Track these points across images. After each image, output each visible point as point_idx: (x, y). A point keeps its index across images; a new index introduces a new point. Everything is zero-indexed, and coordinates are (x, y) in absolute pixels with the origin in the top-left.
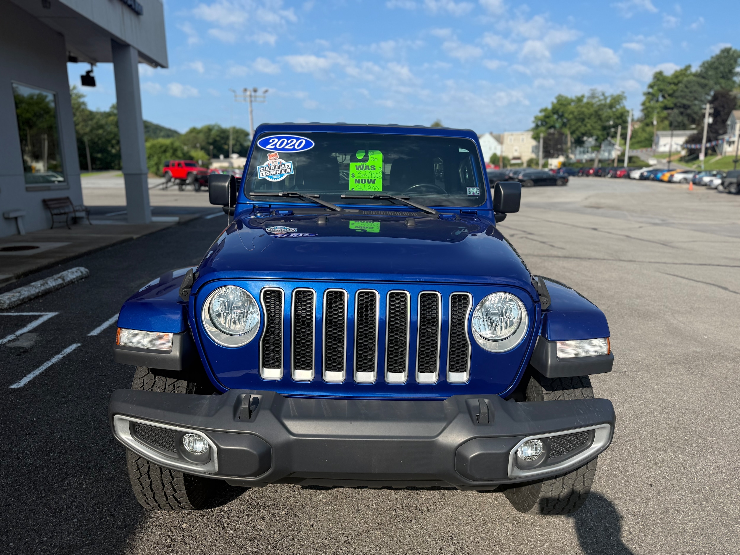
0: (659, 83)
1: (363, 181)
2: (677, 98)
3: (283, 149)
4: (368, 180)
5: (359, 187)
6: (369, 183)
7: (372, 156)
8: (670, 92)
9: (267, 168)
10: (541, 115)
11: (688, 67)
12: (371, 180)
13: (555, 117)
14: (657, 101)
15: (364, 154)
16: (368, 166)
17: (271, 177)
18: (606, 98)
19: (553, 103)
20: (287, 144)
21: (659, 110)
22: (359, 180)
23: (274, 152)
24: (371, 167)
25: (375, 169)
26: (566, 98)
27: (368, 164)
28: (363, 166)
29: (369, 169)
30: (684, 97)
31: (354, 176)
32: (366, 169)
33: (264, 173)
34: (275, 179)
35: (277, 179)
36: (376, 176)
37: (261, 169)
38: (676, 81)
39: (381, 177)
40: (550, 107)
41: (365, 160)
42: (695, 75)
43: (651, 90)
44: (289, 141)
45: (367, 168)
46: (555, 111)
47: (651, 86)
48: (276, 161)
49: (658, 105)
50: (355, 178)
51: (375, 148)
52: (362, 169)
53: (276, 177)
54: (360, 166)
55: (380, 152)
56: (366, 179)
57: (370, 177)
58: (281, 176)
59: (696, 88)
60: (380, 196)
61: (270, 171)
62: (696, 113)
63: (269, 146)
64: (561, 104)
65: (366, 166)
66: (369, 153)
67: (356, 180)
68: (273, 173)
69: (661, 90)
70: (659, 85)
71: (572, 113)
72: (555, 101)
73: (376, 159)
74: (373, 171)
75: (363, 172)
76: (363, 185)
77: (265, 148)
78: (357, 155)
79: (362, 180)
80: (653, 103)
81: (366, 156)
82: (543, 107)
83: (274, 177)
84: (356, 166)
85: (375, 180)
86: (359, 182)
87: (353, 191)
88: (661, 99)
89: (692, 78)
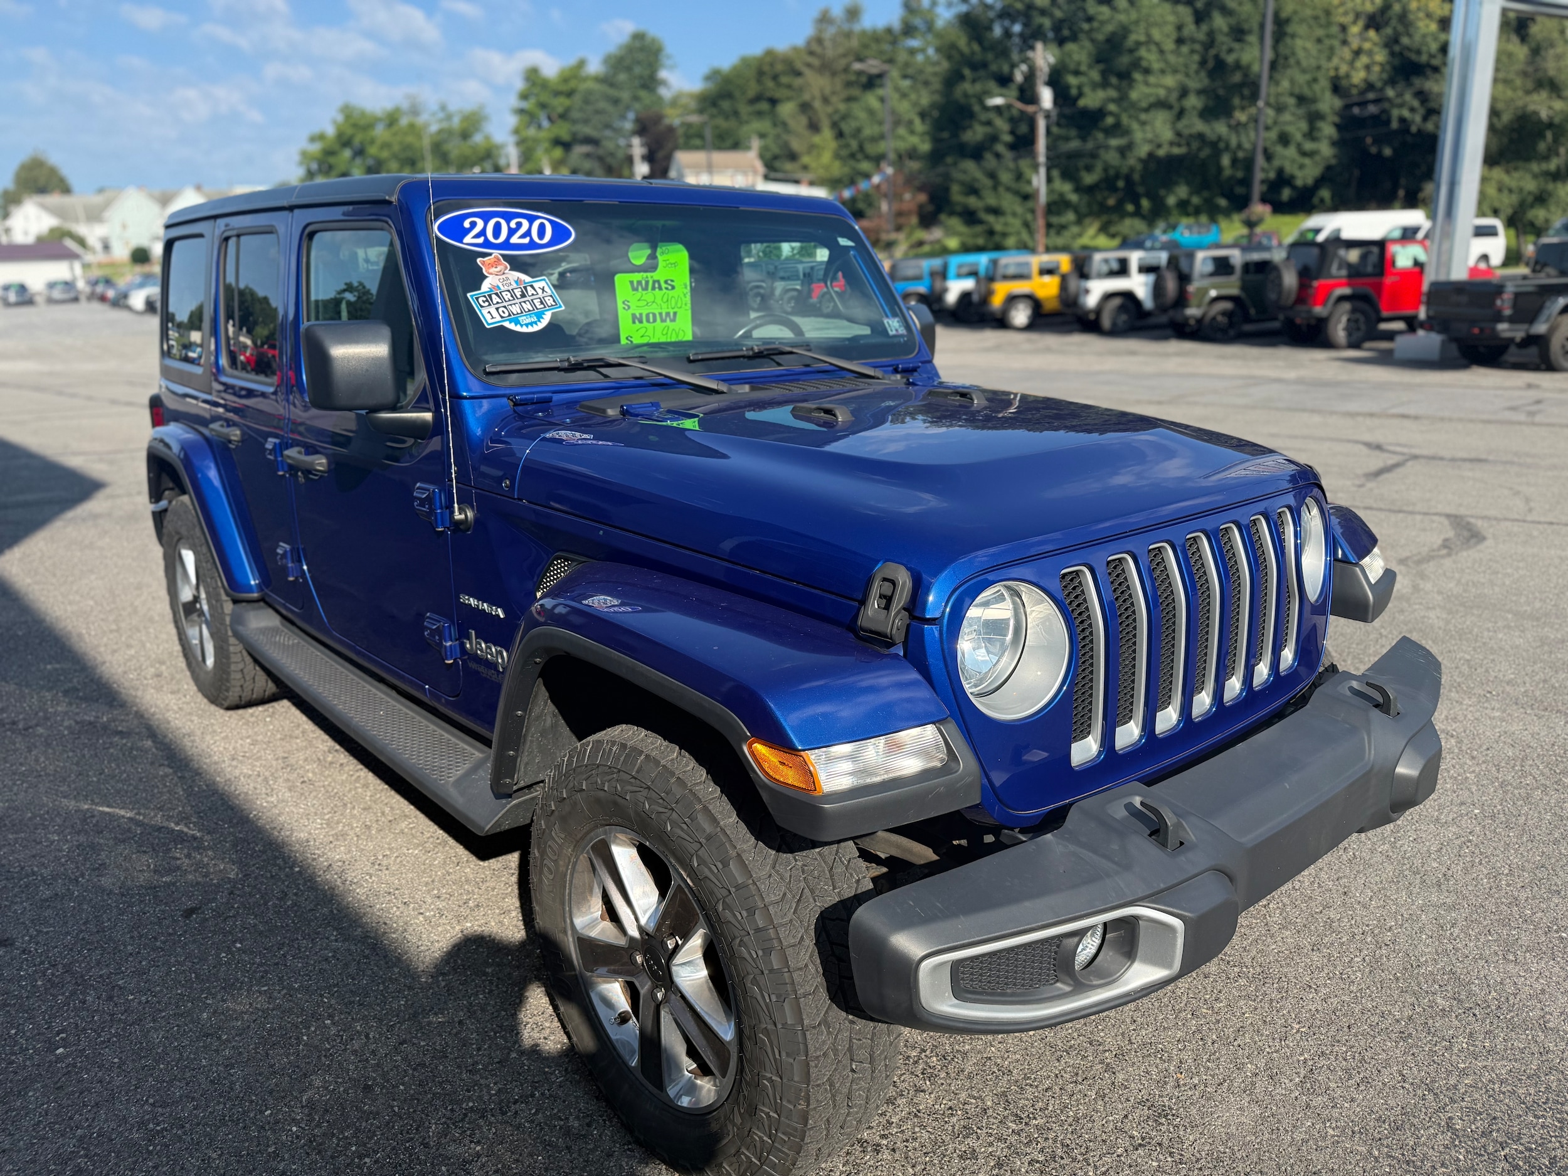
0: (536, 90)
1: (651, 318)
2: (574, 122)
3: (506, 245)
4: (661, 314)
5: (642, 331)
6: (663, 321)
7: (665, 257)
8: (560, 110)
9: (495, 299)
10: (315, 148)
11: (582, 63)
12: (668, 314)
13: (347, 153)
14: (540, 127)
15: (648, 252)
16: (658, 282)
17: (517, 322)
18: (449, 117)
19: (335, 122)
20: (512, 232)
21: (546, 145)
22: (641, 315)
23: (490, 254)
24: (666, 282)
25: (673, 288)
26: (363, 114)
27: (657, 275)
28: (647, 283)
29: (660, 288)
30: (586, 121)
31: (629, 307)
32: (654, 288)
33: (493, 310)
34: (527, 325)
35: (531, 324)
36: (676, 304)
37: (480, 300)
38: (564, 88)
39: (689, 305)
40: (330, 131)
41: (651, 266)
42: (598, 79)
43: (525, 105)
44: (513, 224)
45: (657, 285)
46: (344, 141)
47: (524, 96)
48: (508, 279)
49: (543, 135)
50: (631, 311)
51: (671, 237)
52: (646, 289)
53: (528, 321)
54: (639, 283)
55: (680, 247)
56: (657, 312)
57: (664, 306)
58: (540, 316)
59: (603, 105)
61: (505, 304)
62: (612, 154)
63: (468, 239)
64: (355, 126)
65: (654, 282)
66: (659, 250)
67: (634, 317)
68: (515, 309)
69: (543, 106)
70: (537, 95)
71: (386, 145)
72: (340, 118)
73: (675, 264)
74: (671, 293)
75: (649, 296)
76: (650, 326)
77: (461, 242)
78: (631, 255)
79: (648, 315)
80: (532, 132)
81: (653, 257)
82: (316, 130)
83: (524, 320)
84: (632, 283)
85: (675, 314)
86: (641, 322)
87: (630, 345)
88: (545, 123)
89: (590, 85)
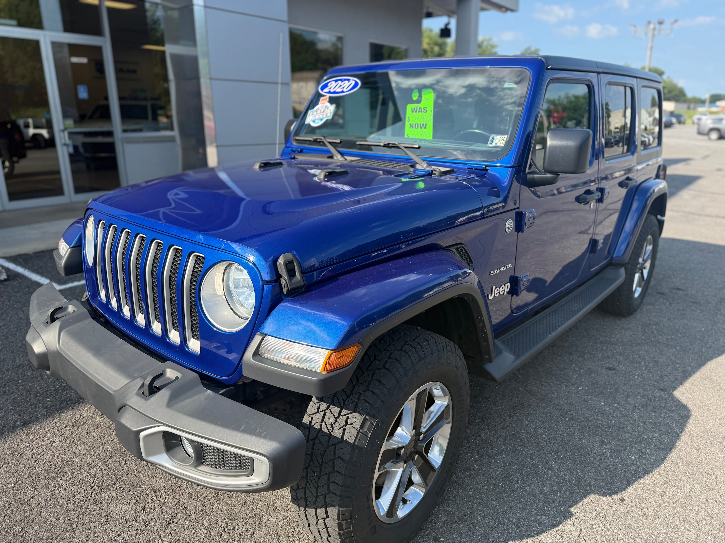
1: (417, 126)
5: (413, 132)
6: (421, 128)
7: (425, 96)
12: (423, 125)
15: (419, 94)
16: (421, 108)
22: (413, 124)
24: (424, 109)
25: (427, 111)
27: (421, 105)
28: (417, 108)
29: (421, 112)
31: (409, 120)
32: (419, 112)
36: (427, 119)
39: (432, 121)
41: (419, 100)
45: (420, 110)
50: (410, 122)
52: (416, 112)
54: (414, 109)
55: (431, 91)
56: (419, 123)
57: (422, 120)
60: (389, 144)
65: (419, 108)
66: (423, 93)
67: (411, 124)
73: (428, 99)
74: (426, 114)
75: (417, 115)
76: (416, 130)
78: (412, 95)
79: (415, 125)
81: (420, 96)
84: (412, 109)
85: (426, 124)
86: (413, 128)
87: (408, 138)
